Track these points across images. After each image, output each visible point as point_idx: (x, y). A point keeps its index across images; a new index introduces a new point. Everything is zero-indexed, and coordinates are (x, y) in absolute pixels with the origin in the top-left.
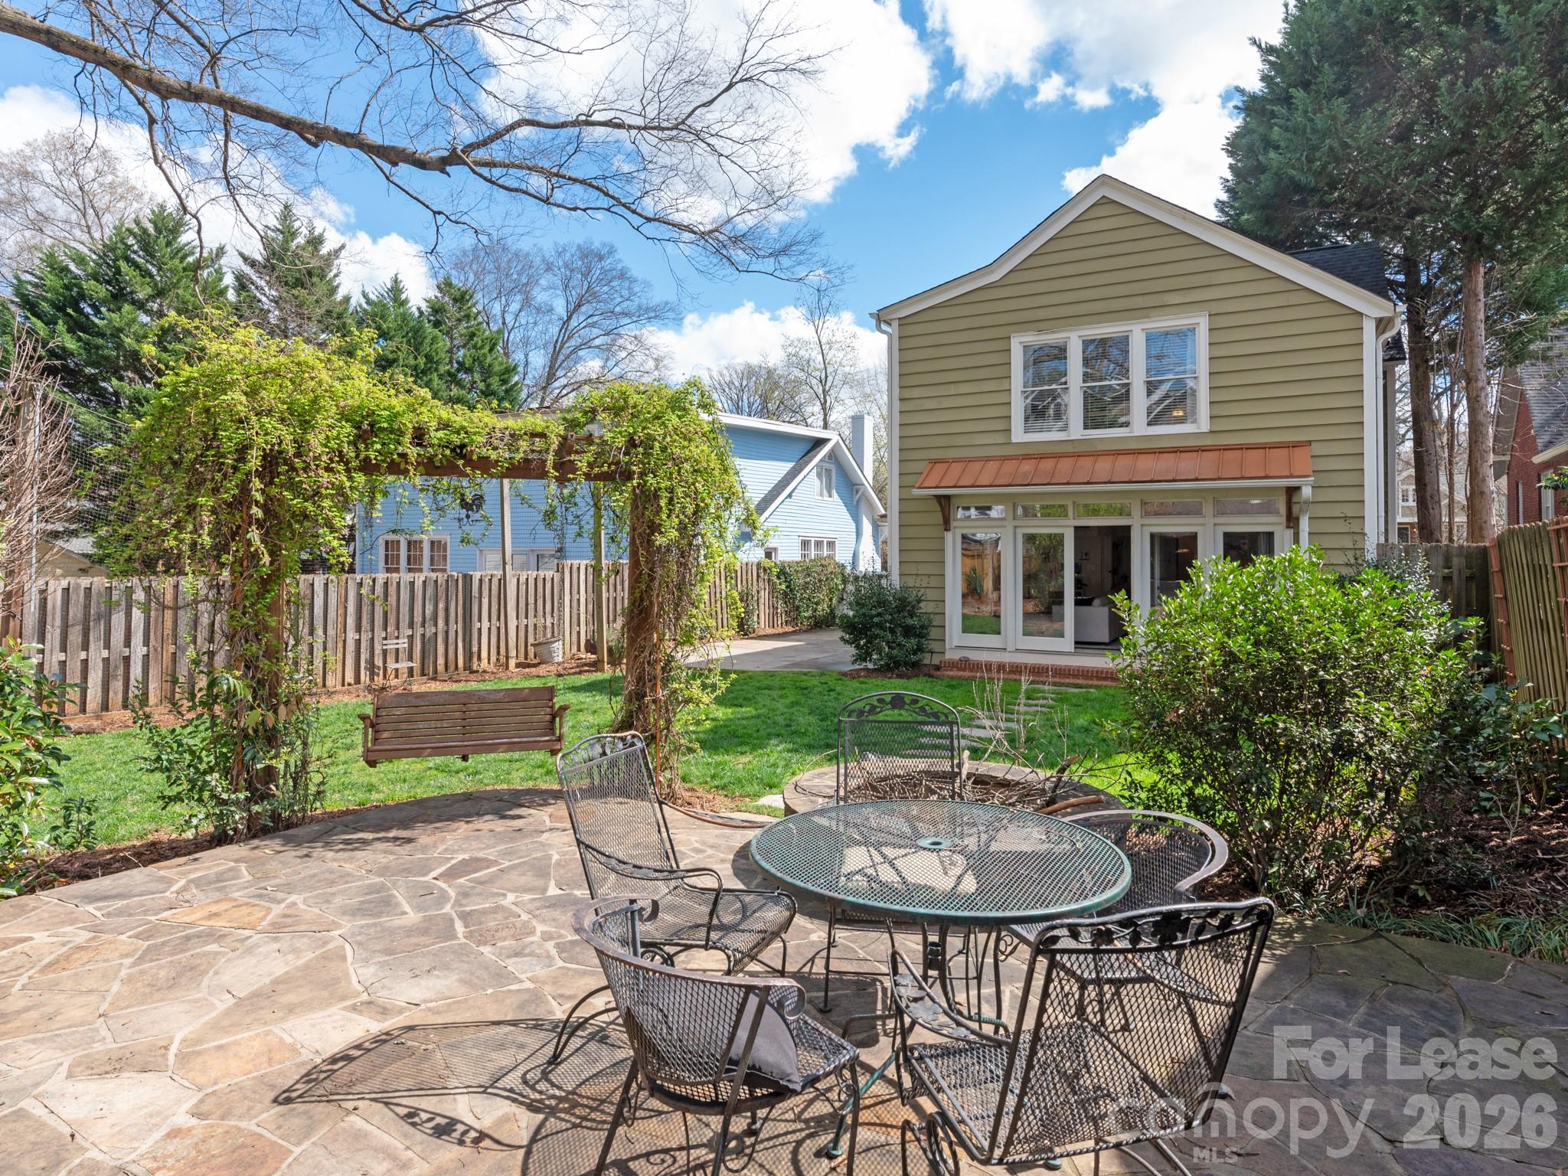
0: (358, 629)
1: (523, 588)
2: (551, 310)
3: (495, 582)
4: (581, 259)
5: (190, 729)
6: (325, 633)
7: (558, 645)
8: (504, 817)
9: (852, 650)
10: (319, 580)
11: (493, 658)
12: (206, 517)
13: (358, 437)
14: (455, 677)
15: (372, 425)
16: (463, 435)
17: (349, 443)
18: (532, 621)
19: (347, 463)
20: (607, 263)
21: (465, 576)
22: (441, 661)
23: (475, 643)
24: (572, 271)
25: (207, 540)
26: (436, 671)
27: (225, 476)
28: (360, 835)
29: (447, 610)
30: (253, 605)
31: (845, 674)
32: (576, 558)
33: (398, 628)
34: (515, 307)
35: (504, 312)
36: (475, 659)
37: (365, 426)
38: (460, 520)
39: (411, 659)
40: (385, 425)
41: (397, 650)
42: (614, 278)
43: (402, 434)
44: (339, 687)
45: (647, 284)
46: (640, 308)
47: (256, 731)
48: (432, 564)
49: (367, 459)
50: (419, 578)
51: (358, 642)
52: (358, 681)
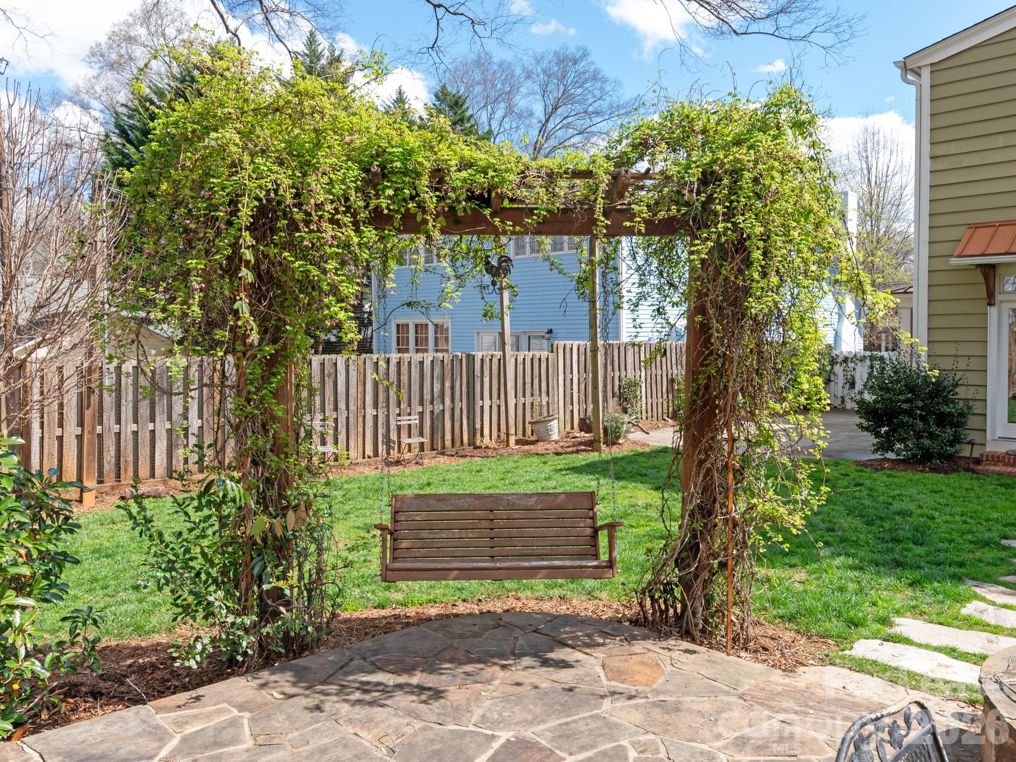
0: (376, 406)
1: (520, 367)
2: (531, 114)
3: (495, 361)
4: (558, 64)
5: (197, 532)
6: (347, 408)
7: (555, 423)
8: (546, 663)
9: (870, 439)
10: (340, 359)
11: (495, 435)
12: (196, 282)
13: (367, 182)
14: (461, 453)
15: (383, 167)
16: (491, 173)
17: (357, 189)
18: (529, 400)
19: (354, 215)
20: (580, 66)
21: (468, 356)
22: (448, 436)
23: (478, 420)
24: (549, 76)
25: (196, 311)
26: (444, 447)
27: (218, 233)
28: (379, 677)
29: (452, 388)
30: (258, 390)
31: (864, 464)
32: (569, 339)
33: (410, 405)
34: (500, 113)
35: (490, 120)
36: (478, 435)
37: (375, 168)
38: (483, 287)
39: (421, 434)
40: (398, 164)
41: (410, 426)
42: (586, 81)
43: (419, 175)
44: (360, 460)
45: (618, 83)
46: (611, 106)
47: (264, 540)
48: (436, 344)
49: (377, 208)
50: (428, 357)
51: (376, 417)
52: (376, 454)
